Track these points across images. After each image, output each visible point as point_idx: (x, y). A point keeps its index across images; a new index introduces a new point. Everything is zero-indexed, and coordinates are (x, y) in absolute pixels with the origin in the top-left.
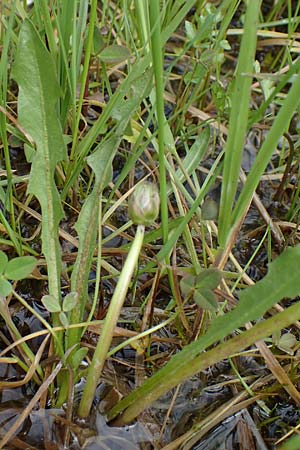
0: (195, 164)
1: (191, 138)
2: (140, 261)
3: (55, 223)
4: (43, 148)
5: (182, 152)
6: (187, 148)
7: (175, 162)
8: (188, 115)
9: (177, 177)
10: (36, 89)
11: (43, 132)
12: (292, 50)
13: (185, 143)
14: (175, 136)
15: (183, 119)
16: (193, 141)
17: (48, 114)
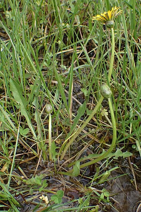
0: (58, 97)
1: (55, 90)
2: (52, 125)
3: (30, 120)
4: (22, 104)
5: (54, 95)
6: (55, 93)
7: (53, 98)
8: (52, 84)
9: (54, 101)
10: (16, 91)
11: (20, 100)
12: (77, 53)
13: (54, 92)
14: (50, 91)
15: (51, 86)
16: (56, 90)
17: (20, 96)
